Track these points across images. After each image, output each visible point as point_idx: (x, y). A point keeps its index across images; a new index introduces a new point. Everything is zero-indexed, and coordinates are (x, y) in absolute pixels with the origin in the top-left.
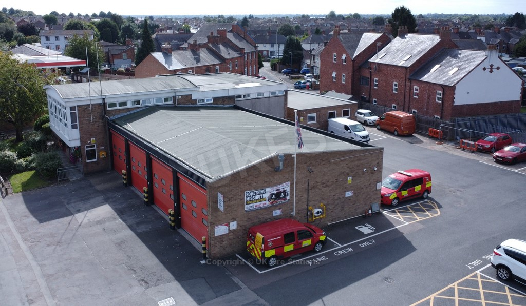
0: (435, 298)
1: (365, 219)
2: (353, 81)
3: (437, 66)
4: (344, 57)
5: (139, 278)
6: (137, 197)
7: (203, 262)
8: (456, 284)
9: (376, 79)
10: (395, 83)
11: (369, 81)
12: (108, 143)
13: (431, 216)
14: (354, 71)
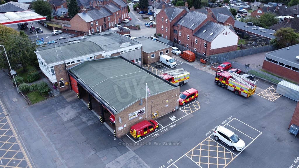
0: (194, 150)
1: (173, 113)
2: (170, 31)
3: (205, 31)
4: (167, 20)
5: (92, 148)
6: (85, 105)
7: (115, 139)
8: (201, 143)
9: (180, 32)
10: (188, 35)
11: (178, 32)
12: (69, 79)
13: (197, 110)
14: (171, 27)
